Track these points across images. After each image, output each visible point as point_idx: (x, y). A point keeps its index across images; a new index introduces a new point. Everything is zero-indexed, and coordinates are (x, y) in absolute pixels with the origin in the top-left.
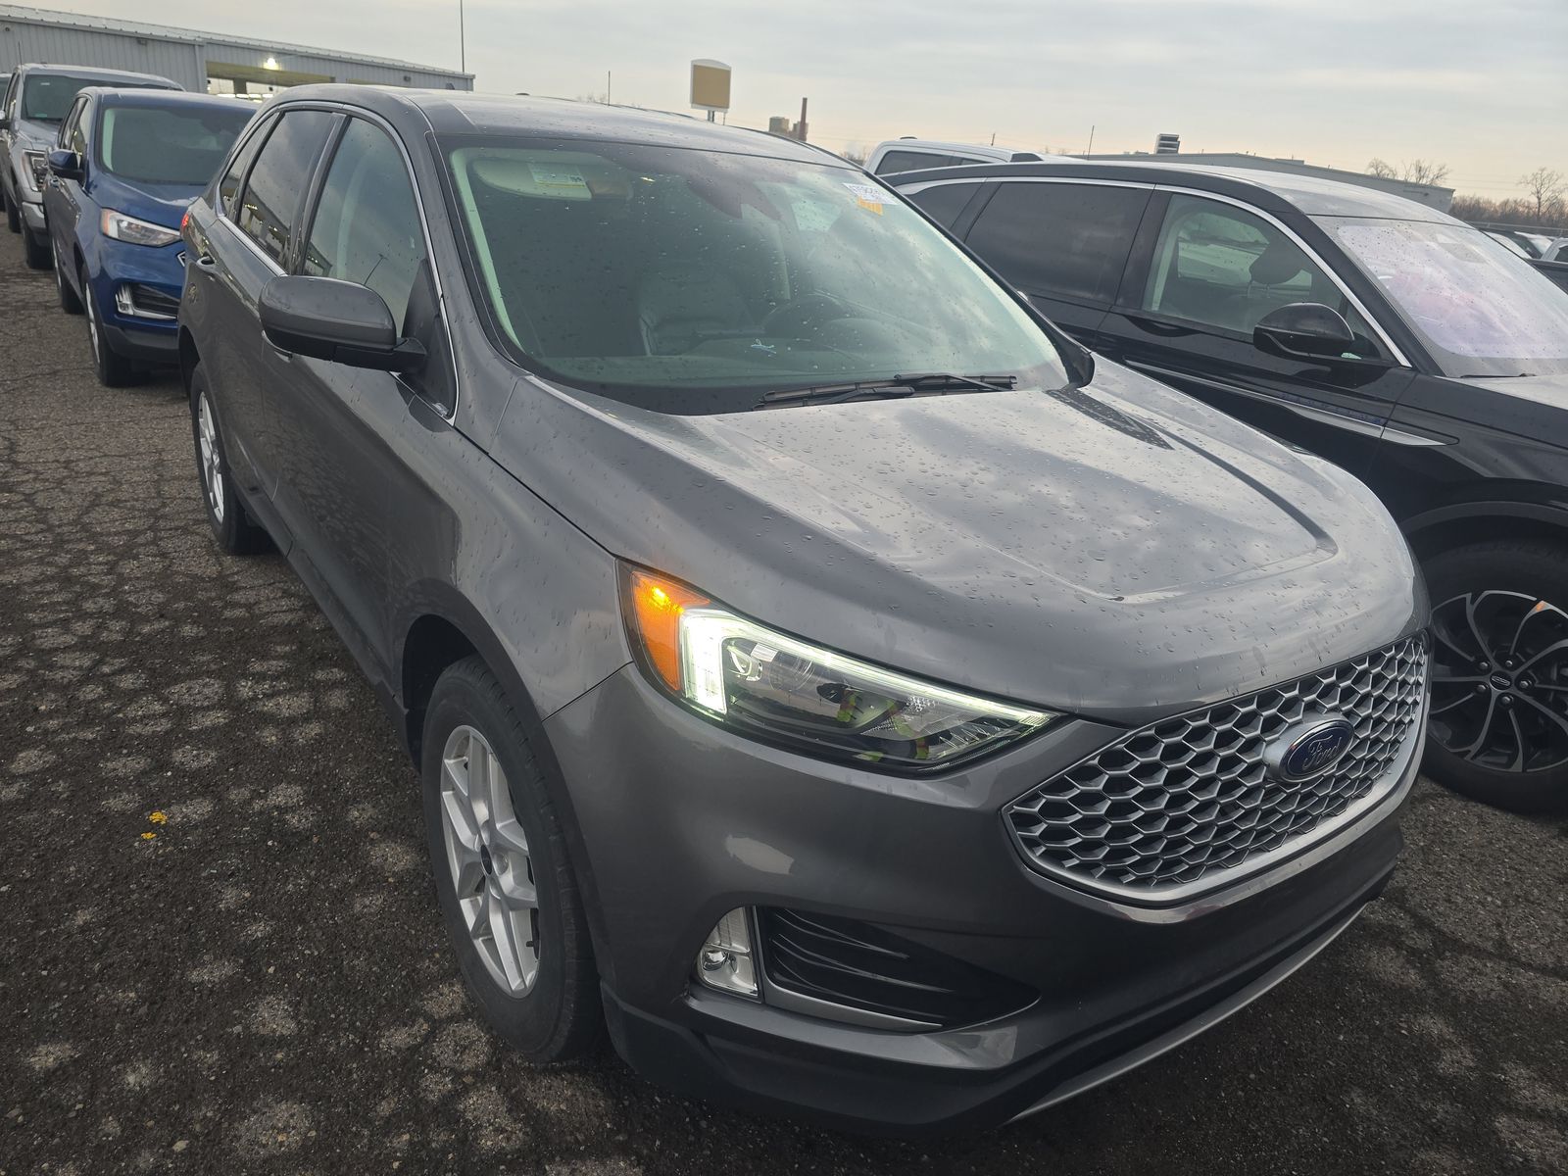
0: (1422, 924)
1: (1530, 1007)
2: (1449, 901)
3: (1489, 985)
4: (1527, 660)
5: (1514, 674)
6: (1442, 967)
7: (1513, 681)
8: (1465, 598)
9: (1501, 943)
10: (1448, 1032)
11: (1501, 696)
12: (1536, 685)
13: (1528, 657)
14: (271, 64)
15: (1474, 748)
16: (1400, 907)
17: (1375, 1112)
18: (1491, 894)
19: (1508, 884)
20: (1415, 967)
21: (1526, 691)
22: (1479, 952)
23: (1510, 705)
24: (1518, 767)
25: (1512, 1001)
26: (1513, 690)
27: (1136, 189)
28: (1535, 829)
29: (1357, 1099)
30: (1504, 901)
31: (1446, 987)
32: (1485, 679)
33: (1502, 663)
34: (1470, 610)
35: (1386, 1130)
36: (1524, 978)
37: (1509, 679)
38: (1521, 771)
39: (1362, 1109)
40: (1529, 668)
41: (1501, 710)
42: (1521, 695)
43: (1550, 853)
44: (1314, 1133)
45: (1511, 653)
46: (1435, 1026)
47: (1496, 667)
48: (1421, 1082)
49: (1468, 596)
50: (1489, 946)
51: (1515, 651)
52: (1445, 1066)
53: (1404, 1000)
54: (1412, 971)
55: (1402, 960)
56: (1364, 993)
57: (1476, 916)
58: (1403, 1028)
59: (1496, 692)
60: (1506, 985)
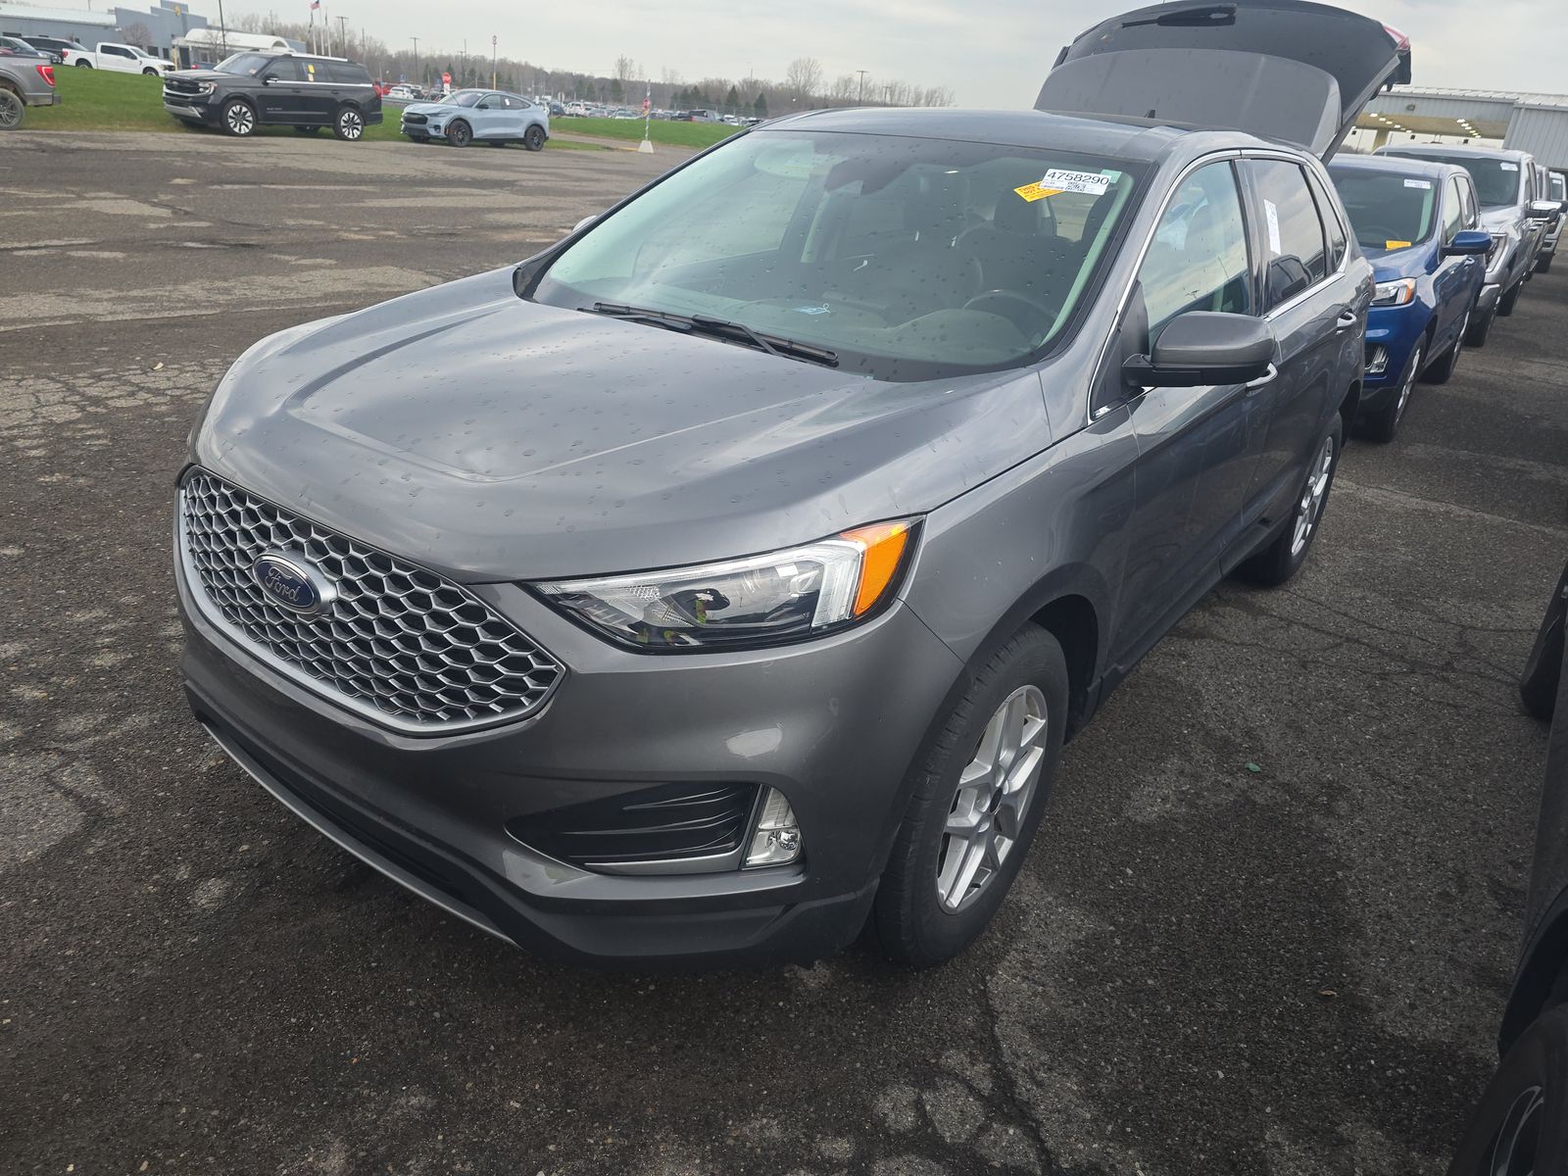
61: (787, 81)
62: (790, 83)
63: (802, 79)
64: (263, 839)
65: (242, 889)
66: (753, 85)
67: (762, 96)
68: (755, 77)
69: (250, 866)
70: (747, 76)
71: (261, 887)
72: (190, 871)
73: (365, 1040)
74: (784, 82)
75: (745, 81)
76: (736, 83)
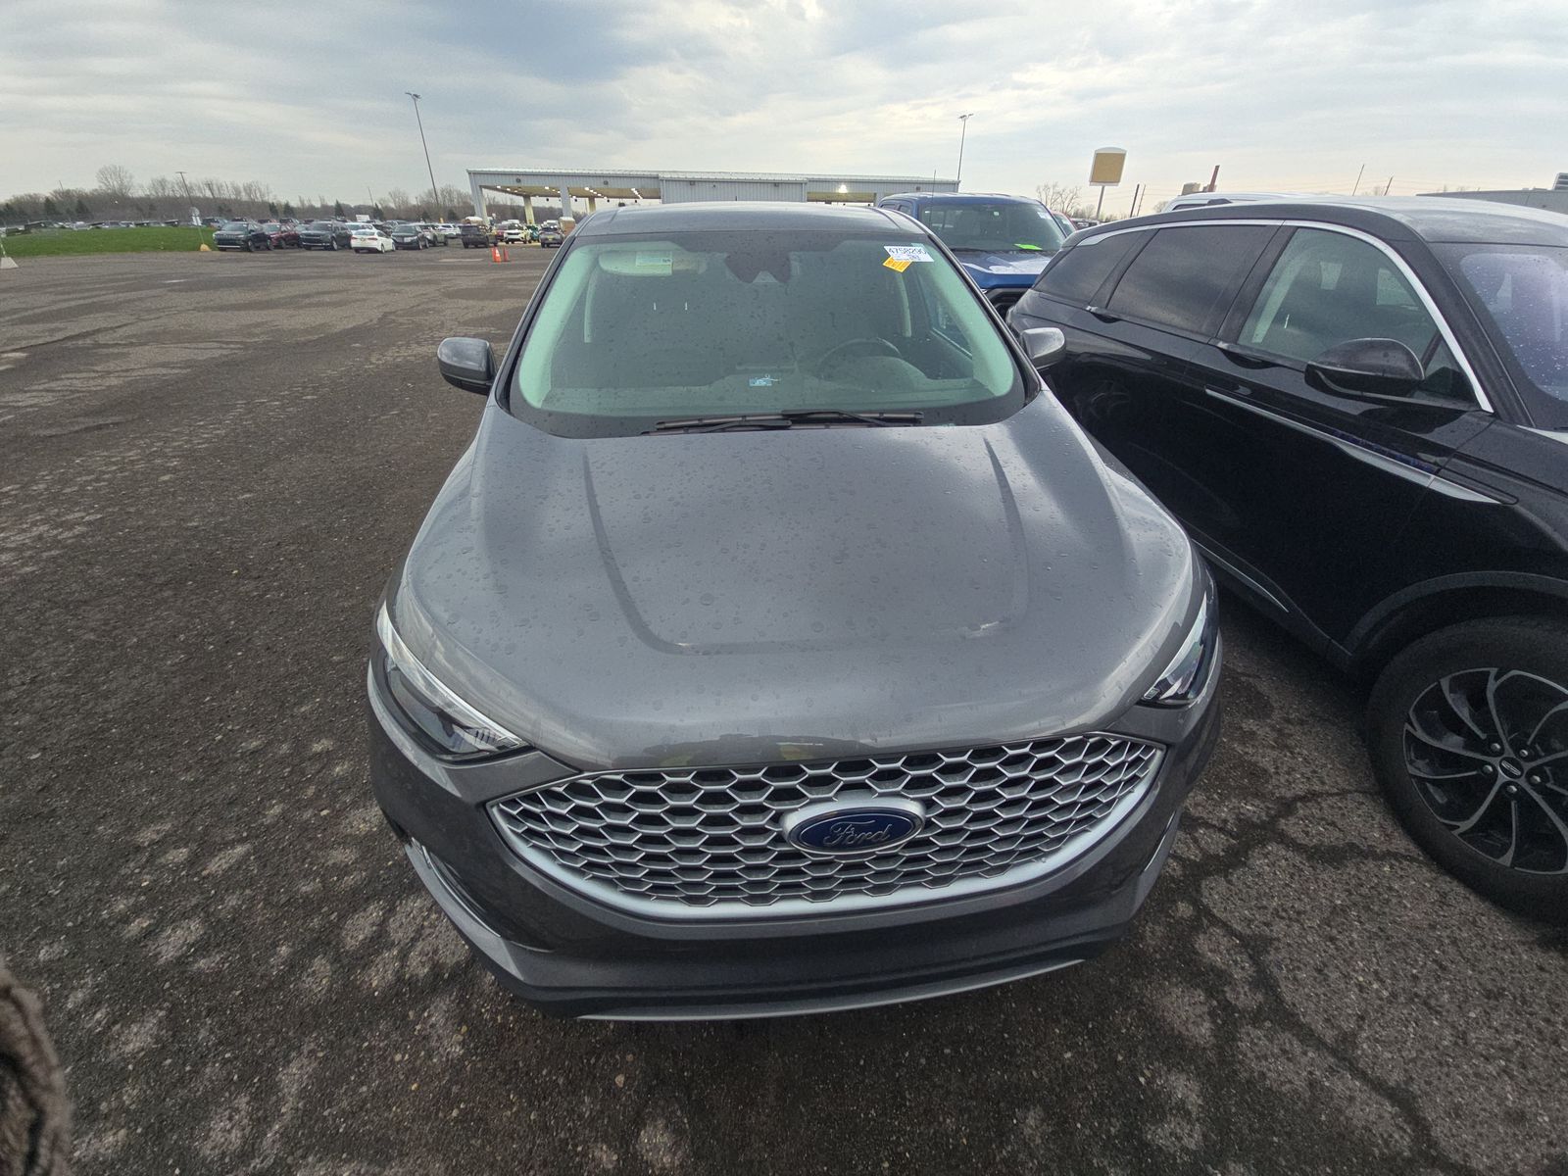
0: (1263, 981)
1: (1323, 1118)
2: (1320, 971)
3: (1290, 1076)
4: (1546, 756)
5: (1527, 766)
6: (1248, 1035)
7: (1525, 772)
8: (1489, 672)
9: (1348, 1039)
10: (1194, 1100)
11: (1509, 783)
12: (1549, 785)
13: (1549, 751)
14: (843, 189)
15: (1465, 826)
16: (1251, 957)
17: (1038, 1141)
18: (1382, 982)
19: (1415, 978)
20: (1214, 1022)
21: (1534, 785)
22: (1307, 1036)
23: (1514, 796)
24: (1507, 859)
25: (1305, 1103)
26: (1522, 782)
27: (1264, 226)
28: (1506, 927)
29: (1032, 1121)
30: (1394, 995)
31: (1233, 1056)
32: (1496, 761)
33: (1517, 751)
34: (1492, 686)
35: (1034, 1164)
36: (1344, 1084)
37: (1521, 769)
38: (1509, 865)
39: (1027, 1131)
40: (1547, 764)
41: (1503, 796)
42: (1528, 789)
43: (1502, 959)
44: (958, 1130)
45: (1529, 743)
46: (1183, 1088)
47: (1509, 752)
48: (1116, 1137)
49: (1494, 671)
50: (1329, 1036)
51: (1533, 742)
52: (1161, 1135)
53: (1174, 1050)
54: (1207, 1025)
55: (1206, 1009)
56: (1131, 1025)
57: (1341, 999)
58: (1143, 1075)
59: (1503, 778)
60: (1312, 1084)
61: (100, 187)
62: (104, 188)
63: (115, 184)
64: (623, 1058)
65: (679, 1113)
66: (67, 194)
67: (80, 202)
68: (66, 187)
69: (651, 1090)
70: (57, 187)
71: (689, 1098)
72: (609, 1147)
73: (945, 1120)
74: (97, 188)
75: (55, 192)
76: (48, 195)
